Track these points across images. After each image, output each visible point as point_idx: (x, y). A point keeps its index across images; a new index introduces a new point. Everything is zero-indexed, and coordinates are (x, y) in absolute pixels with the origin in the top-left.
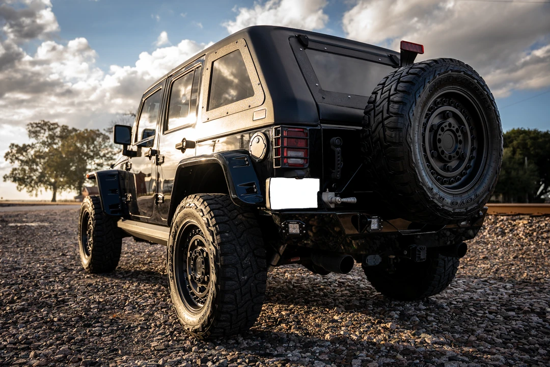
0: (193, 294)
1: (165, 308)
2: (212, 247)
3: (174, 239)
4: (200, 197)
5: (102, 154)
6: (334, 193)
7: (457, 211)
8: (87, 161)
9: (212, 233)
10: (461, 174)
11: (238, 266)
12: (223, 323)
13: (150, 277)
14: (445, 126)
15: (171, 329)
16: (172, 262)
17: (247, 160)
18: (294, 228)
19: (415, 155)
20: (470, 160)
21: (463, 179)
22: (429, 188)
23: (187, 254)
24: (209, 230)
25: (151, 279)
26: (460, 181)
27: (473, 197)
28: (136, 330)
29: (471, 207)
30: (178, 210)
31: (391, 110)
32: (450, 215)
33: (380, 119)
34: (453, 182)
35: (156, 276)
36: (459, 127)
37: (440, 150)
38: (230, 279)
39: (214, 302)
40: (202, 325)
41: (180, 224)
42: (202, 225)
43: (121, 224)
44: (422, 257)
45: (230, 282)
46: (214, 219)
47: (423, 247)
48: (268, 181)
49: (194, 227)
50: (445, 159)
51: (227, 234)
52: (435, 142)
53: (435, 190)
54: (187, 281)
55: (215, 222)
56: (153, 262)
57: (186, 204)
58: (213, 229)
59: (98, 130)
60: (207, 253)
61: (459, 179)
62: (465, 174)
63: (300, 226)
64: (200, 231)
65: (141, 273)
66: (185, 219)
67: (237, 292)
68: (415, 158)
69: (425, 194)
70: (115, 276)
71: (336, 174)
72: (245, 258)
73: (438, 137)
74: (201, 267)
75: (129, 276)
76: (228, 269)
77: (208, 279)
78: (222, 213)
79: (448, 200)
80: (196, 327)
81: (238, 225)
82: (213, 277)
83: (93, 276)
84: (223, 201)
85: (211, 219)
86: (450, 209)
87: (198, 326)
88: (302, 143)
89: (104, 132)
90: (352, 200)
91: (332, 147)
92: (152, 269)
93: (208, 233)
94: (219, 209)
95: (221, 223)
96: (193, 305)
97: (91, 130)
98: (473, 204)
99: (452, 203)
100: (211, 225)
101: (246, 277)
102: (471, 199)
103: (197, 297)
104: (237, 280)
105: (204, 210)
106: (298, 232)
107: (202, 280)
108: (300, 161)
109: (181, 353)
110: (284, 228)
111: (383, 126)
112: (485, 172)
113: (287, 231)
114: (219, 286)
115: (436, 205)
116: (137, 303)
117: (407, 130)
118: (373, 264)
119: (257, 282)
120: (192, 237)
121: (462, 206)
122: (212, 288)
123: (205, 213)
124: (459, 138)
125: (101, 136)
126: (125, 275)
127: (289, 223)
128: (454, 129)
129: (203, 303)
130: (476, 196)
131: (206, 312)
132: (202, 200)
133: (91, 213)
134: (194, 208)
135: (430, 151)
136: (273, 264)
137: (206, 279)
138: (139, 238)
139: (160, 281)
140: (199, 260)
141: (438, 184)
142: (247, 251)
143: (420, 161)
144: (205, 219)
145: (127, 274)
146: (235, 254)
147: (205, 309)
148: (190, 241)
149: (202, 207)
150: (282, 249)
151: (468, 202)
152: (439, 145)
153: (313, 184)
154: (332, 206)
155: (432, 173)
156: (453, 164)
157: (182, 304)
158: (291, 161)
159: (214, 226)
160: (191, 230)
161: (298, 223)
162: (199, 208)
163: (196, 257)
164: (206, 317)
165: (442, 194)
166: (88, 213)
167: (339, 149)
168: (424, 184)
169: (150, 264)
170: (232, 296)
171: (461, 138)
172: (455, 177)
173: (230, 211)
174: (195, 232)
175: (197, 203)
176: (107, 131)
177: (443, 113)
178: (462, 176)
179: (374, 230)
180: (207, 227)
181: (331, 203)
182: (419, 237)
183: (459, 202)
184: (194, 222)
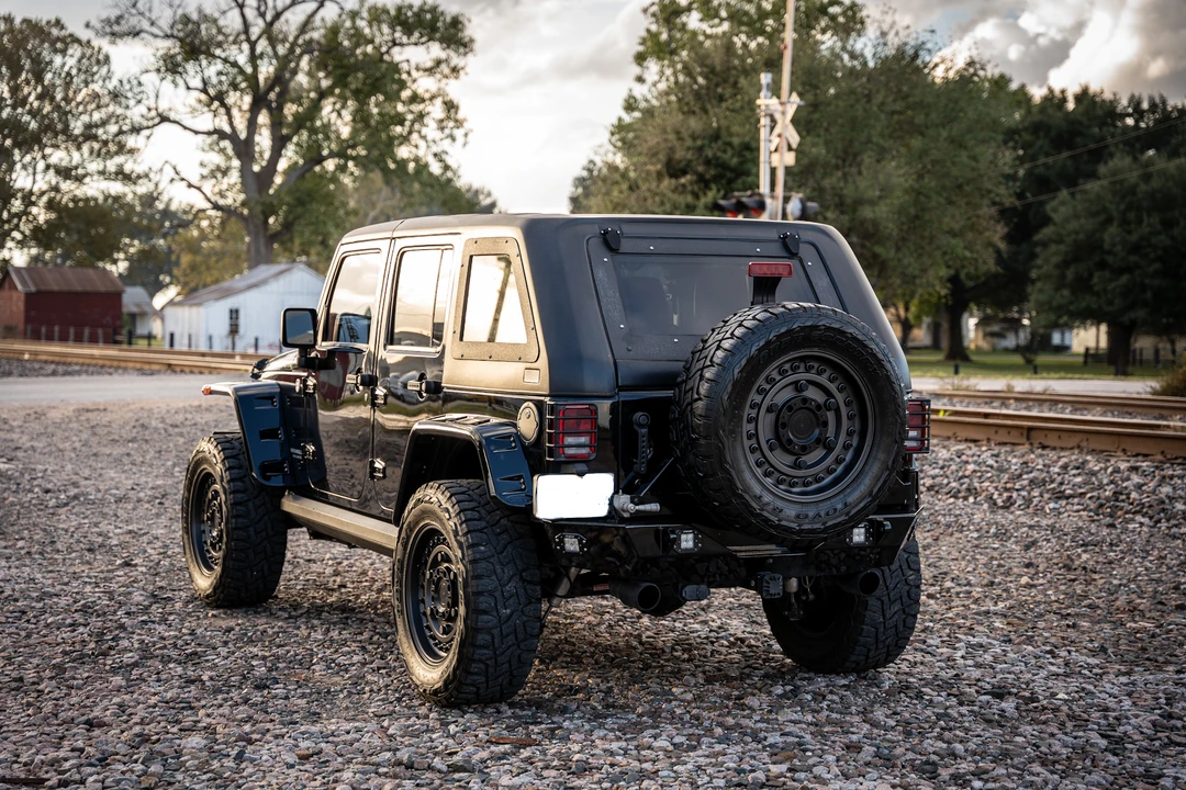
0: (434, 638)
1: (384, 668)
2: (461, 566)
3: (405, 549)
4: (447, 488)
5: (77, 127)
6: (629, 496)
7: (805, 527)
8: (17, 154)
9: (461, 546)
10: (828, 471)
11: (498, 594)
12: (475, 677)
13: (347, 618)
14: (796, 404)
15: (397, 695)
16: (401, 586)
17: (514, 441)
18: (572, 544)
20: (844, 449)
21: (828, 478)
22: (755, 496)
23: (424, 574)
24: (457, 541)
25: (349, 621)
26: (822, 483)
27: (839, 506)
28: (341, 696)
29: (835, 522)
30: (411, 504)
32: (793, 533)
33: (689, 399)
34: (808, 484)
35: (360, 616)
37: (784, 439)
38: (485, 612)
39: (462, 645)
40: (445, 681)
41: (415, 527)
42: (447, 532)
43: (291, 505)
44: (772, 592)
45: (485, 617)
46: (464, 525)
47: (777, 576)
48: (535, 478)
49: (434, 532)
50: (796, 451)
51: (482, 548)
52: (777, 426)
53: (766, 498)
54: (423, 617)
55: (466, 530)
56: (349, 585)
57: (425, 496)
58: (463, 540)
59: (58, 23)
60: (455, 574)
61: (821, 479)
62: (834, 470)
63: (580, 542)
64: (445, 539)
65: (326, 609)
66: (423, 519)
67: (496, 632)
68: (733, 456)
69: (747, 505)
70: (271, 614)
71: (640, 465)
72: (509, 581)
73: (783, 420)
74: (446, 594)
75: (302, 614)
76: (482, 599)
77: (456, 612)
78: (476, 515)
79: (791, 511)
80: (436, 687)
81: (499, 534)
82: (462, 610)
83: (225, 614)
84: (481, 496)
85: (461, 525)
86: (794, 525)
87: (440, 684)
88: (586, 426)
89: (84, 35)
90: (654, 507)
91: (635, 427)
92: (350, 601)
93: (455, 544)
94: (472, 509)
95: (475, 531)
96: (434, 655)
97: (26, 21)
98: (839, 517)
99: (798, 516)
100: (460, 534)
101: (508, 611)
102: (835, 510)
103: (440, 643)
104: (495, 614)
105: (451, 510)
106: (578, 550)
107: (447, 615)
108: (585, 450)
109: (414, 719)
110: (558, 544)
111: (691, 410)
113: (563, 548)
114: (469, 622)
115: (767, 520)
116: (334, 661)
119: (525, 618)
120: (433, 547)
121: (816, 520)
122: (459, 625)
123: (453, 515)
124: (821, 420)
125: (75, 51)
126: (293, 613)
127: (564, 536)
128: (812, 407)
129: (447, 650)
130: (846, 505)
131: (451, 663)
132: (449, 495)
133: (222, 476)
134: (436, 506)
136: (559, 594)
137: (453, 614)
138: (319, 533)
139: (370, 625)
140: (444, 584)
141: (773, 488)
142: (511, 573)
144: (452, 524)
145: (295, 610)
146: (494, 577)
147: (450, 659)
148: (430, 553)
149: (449, 506)
151: (827, 514)
152: (782, 432)
153: (605, 482)
154: (626, 515)
156: (813, 456)
157: (416, 654)
158: (570, 451)
159: (465, 534)
160: (432, 536)
161: (576, 537)
162: (444, 506)
163: (440, 579)
164: (451, 669)
165: (779, 504)
166: (209, 475)
167: (644, 431)
168: (747, 490)
169: (343, 590)
170: (488, 637)
171: (825, 418)
172: (813, 477)
173: (490, 513)
174: (439, 539)
175: (441, 497)
176: (100, 33)
177: (795, 383)
178: (829, 474)
179: (686, 549)
180: (455, 537)
181: (624, 511)
183: (811, 514)
184: (436, 525)
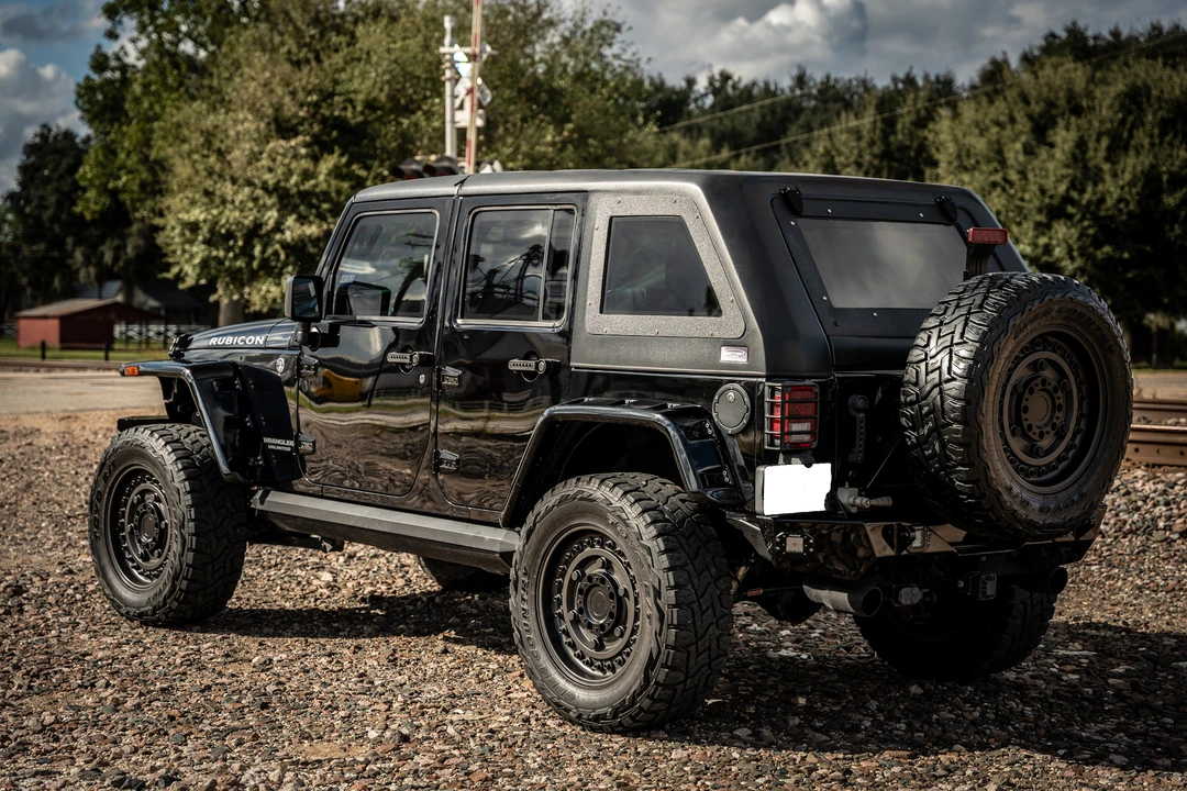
6: (857, 490)
7: (1049, 521)
10: (1059, 459)
14: (1037, 385)
17: (710, 428)
18: (795, 545)
19: (988, 439)
20: (1074, 435)
21: (1060, 467)
22: (1006, 487)
26: (1056, 472)
27: (1076, 498)
31: (954, 368)
32: (1037, 528)
33: (937, 381)
34: (1044, 473)
36: (1059, 382)
37: (1025, 424)
44: (989, 592)
46: (651, 528)
47: (992, 575)
48: (760, 469)
50: (1033, 437)
52: (1019, 410)
53: (1016, 490)
61: (1055, 468)
62: (1065, 458)
63: (806, 542)
68: (988, 443)
69: (999, 498)
71: (857, 455)
73: (1024, 403)
79: (1036, 504)
86: (1038, 519)
88: (809, 409)
90: (885, 501)
91: (851, 411)
99: (1042, 509)
102: (1073, 501)
106: (801, 550)
108: (806, 438)
111: (941, 392)
112: (1098, 455)
113: (784, 549)
115: (1016, 514)
117: (978, 404)
118: (909, 602)
121: (1057, 514)
124: (1058, 402)
127: (786, 536)
128: (1050, 388)
135: (1010, 425)
140: (599, 593)
141: (1018, 478)
143: (994, 448)
150: (742, 571)
151: (1067, 507)
152: (1024, 416)
153: (822, 473)
154: (854, 510)
155: (1011, 462)
156: (1045, 443)
158: (794, 438)
161: (801, 537)
165: (1026, 496)
167: (862, 416)
168: (999, 482)
171: (1061, 401)
172: (1047, 466)
177: (1035, 362)
178: (1061, 462)
179: (916, 549)
181: (852, 505)
182: (984, 558)
183: (1052, 506)
